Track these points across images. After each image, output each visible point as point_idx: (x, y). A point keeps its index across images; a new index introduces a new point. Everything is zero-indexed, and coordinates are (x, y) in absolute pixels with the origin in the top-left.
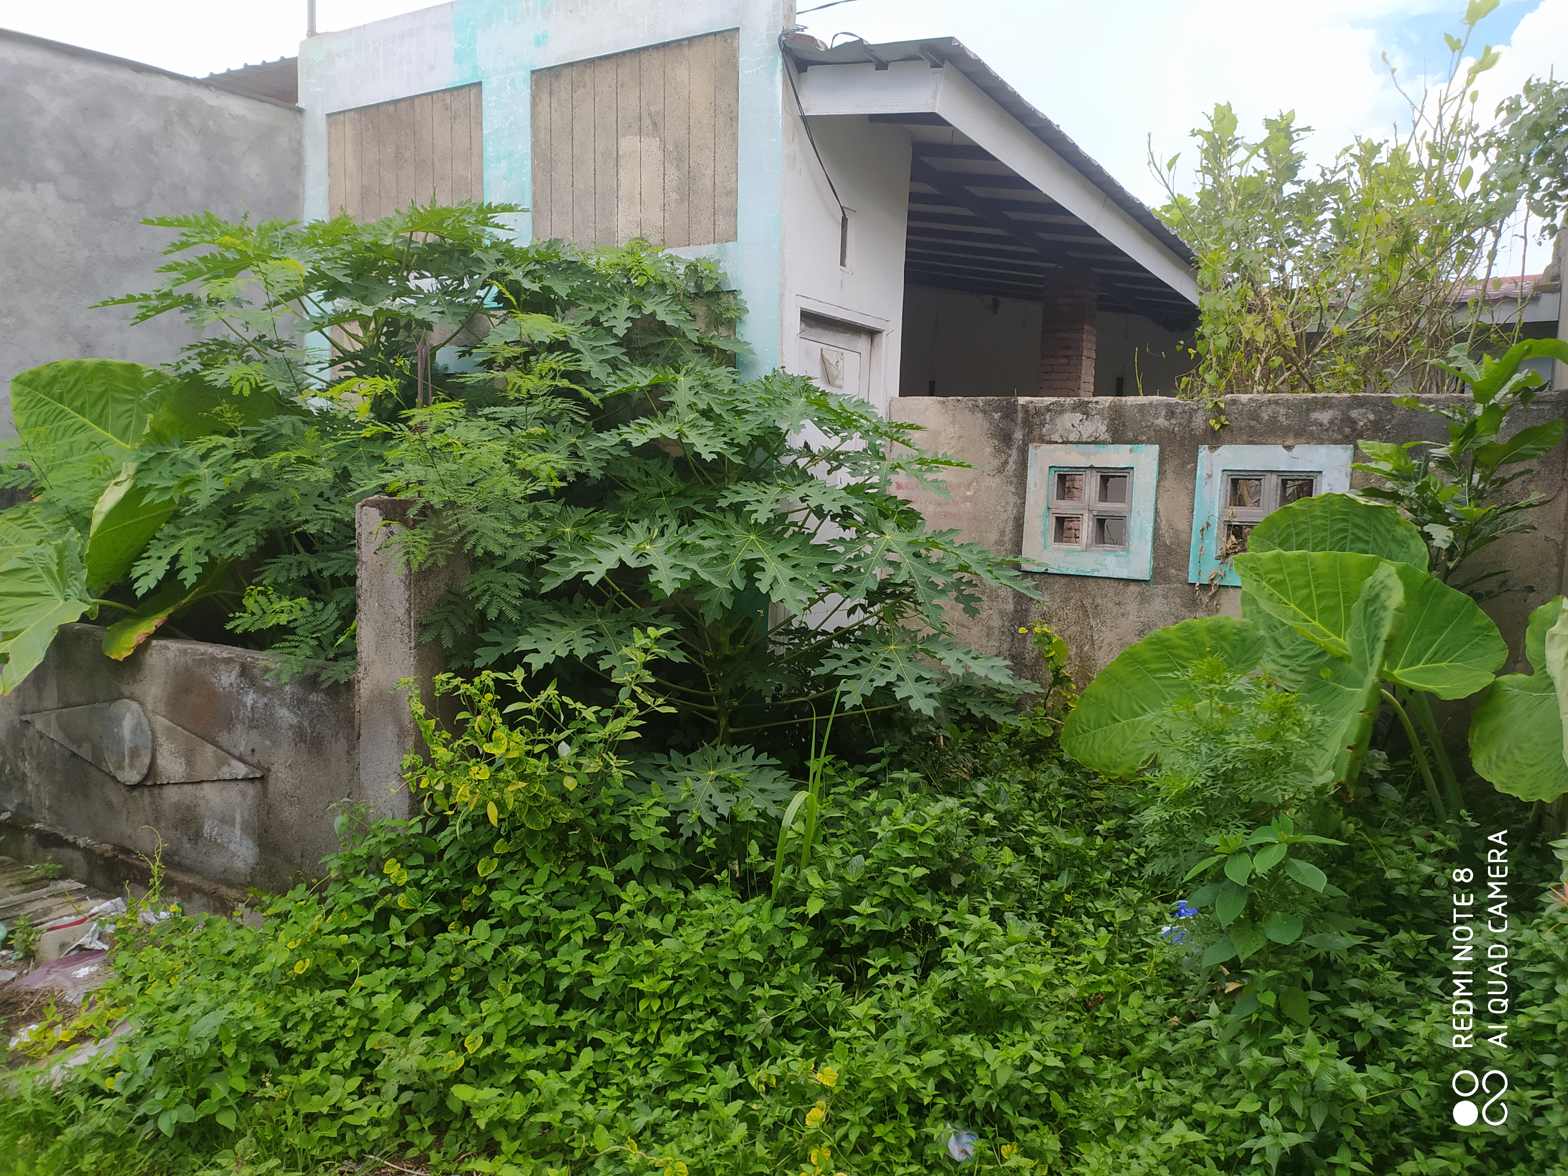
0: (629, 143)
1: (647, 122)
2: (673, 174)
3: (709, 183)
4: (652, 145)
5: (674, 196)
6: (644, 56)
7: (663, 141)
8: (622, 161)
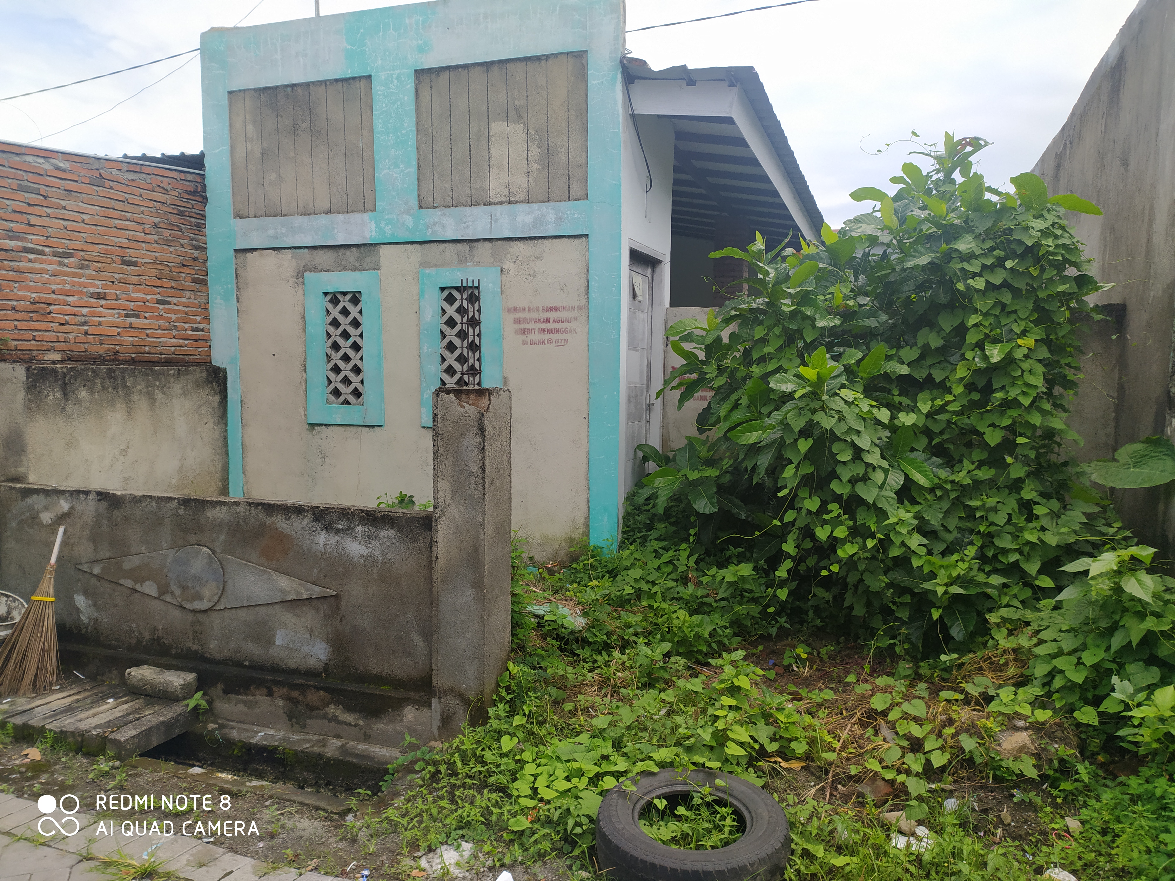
0: (498, 127)
1: (512, 113)
2: (534, 151)
3: (564, 159)
4: (517, 130)
5: (536, 166)
6: (510, 66)
7: (526, 126)
8: (492, 140)
